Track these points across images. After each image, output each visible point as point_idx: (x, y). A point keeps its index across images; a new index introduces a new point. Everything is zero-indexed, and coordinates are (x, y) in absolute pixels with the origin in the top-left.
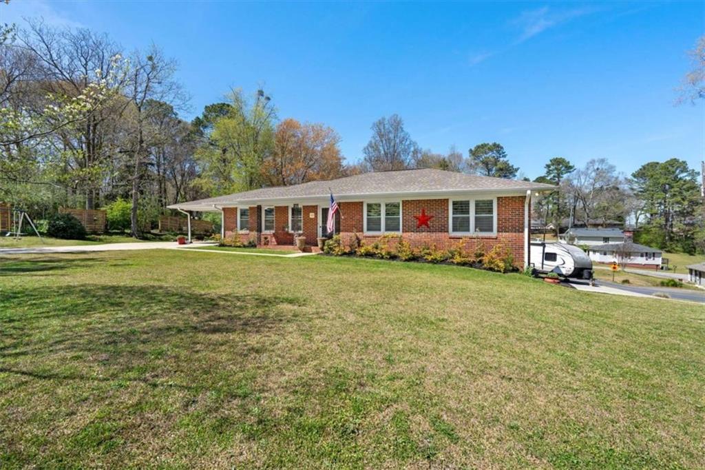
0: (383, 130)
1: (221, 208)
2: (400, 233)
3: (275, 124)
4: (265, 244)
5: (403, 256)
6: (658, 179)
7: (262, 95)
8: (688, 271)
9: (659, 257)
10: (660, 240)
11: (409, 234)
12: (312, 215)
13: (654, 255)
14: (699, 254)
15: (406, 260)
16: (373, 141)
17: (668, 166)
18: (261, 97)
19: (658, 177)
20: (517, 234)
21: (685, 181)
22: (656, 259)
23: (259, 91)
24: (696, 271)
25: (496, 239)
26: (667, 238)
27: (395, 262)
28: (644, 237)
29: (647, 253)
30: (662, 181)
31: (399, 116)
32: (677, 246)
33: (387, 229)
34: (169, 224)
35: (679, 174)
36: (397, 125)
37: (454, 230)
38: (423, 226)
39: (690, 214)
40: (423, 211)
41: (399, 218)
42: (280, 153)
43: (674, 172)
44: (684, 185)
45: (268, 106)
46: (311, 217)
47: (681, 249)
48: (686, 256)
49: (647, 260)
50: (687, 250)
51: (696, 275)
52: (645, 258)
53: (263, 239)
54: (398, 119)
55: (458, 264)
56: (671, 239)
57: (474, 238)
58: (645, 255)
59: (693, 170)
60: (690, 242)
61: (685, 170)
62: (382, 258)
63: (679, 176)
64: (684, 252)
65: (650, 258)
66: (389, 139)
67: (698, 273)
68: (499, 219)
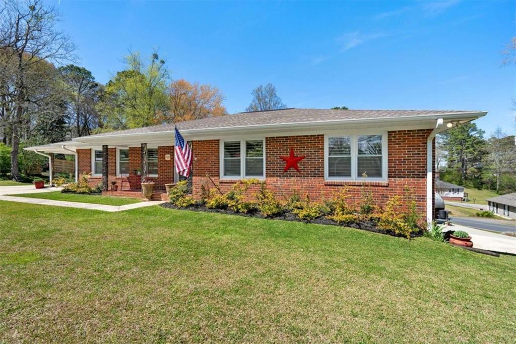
0: (261, 96)
1: (74, 149)
2: (262, 179)
3: (168, 83)
4: (112, 190)
5: (266, 210)
6: (457, 136)
7: (157, 58)
8: (487, 203)
9: (462, 192)
10: (458, 179)
11: (275, 179)
12: (168, 158)
13: (458, 190)
14: (485, 189)
15: (268, 216)
16: (254, 104)
17: (464, 126)
18: (155, 60)
19: (457, 134)
20: (416, 180)
21: (474, 137)
22: (460, 193)
23: (154, 55)
24: (493, 203)
25: (387, 186)
26: (463, 178)
27: (253, 219)
28: (447, 177)
29: (453, 189)
30: (460, 137)
31: (273, 86)
32: (470, 184)
33: (247, 174)
34: (63, 167)
35: (471, 132)
36: (272, 92)
37: (331, 174)
38: (292, 169)
39: (479, 160)
40: (292, 150)
41: (262, 159)
42: (173, 108)
43: (468, 131)
44: (474, 140)
45: (162, 68)
46: (166, 159)
47: (473, 186)
48: (476, 190)
49: (453, 194)
50: (476, 186)
51: (494, 206)
52: (452, 192)
53: (110, 184)
54: (272, 88)
55: (342, 223)
56: (466, 178)
58: (452, 190)
59: (481, 130)
60: (479, 181)
61: (474, 129)
62: (237, 212)
63: (470, 134)
64: (475, 188)
65: (456, 192)
66: (266, 102)
67: (495, 205)
68: (390, 161)
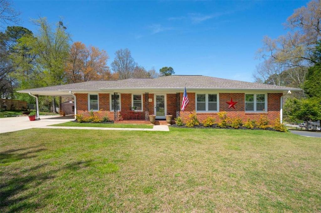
0: (121, 56)
1: (74, 93)
12: (150, 100)
20: (276, 112)
25: (267, 114)
33: (209, 110)
38: (232, 108)
40: (232, 99)
57: (258, 114)
68: (268, 105)
